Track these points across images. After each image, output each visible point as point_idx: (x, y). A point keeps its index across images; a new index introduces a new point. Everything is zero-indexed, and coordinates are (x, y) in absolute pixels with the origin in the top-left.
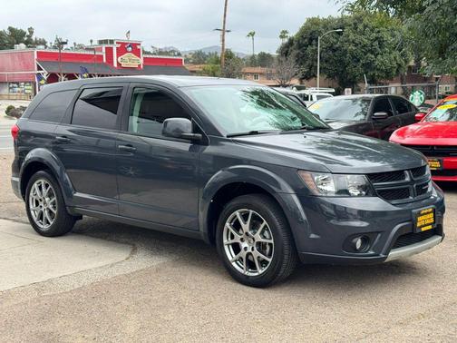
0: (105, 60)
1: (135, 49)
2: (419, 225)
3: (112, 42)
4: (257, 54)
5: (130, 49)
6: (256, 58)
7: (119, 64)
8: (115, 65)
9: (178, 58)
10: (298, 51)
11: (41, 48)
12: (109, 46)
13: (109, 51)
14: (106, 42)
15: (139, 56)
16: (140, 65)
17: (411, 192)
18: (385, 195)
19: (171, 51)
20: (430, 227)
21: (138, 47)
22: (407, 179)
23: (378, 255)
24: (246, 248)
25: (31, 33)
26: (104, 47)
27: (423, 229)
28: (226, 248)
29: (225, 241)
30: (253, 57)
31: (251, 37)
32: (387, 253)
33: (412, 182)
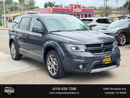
0: (71, 10)
1: (79, 6)
2: (103, 61)
3: (73, 5)
4: (119, 7)
5: (78, 7)
6: (119, 8)
7: (75, 11)
8: (74, 11)
9: (92, 9)
10: (129, 6)
11: (54, 7)
12: (72, 6)
13: (72, 7)
14: (71, 5)
15: (81, 9)
16: (80, 11)
17: (103, 51)
18: (92, 52)
19: (93, 7)
20: (109, 62)
21: (80, 6)
22: (102, 47)
23: (88, 71)
24: (52, 66)
25: (54, 3)
26: (71, 6)
27: (105, 63)
28: (48, 66)
29: (48, 64)
30: (118, 8)
31: (117, 2)
32: (91, 70)
33: (104, 47)
